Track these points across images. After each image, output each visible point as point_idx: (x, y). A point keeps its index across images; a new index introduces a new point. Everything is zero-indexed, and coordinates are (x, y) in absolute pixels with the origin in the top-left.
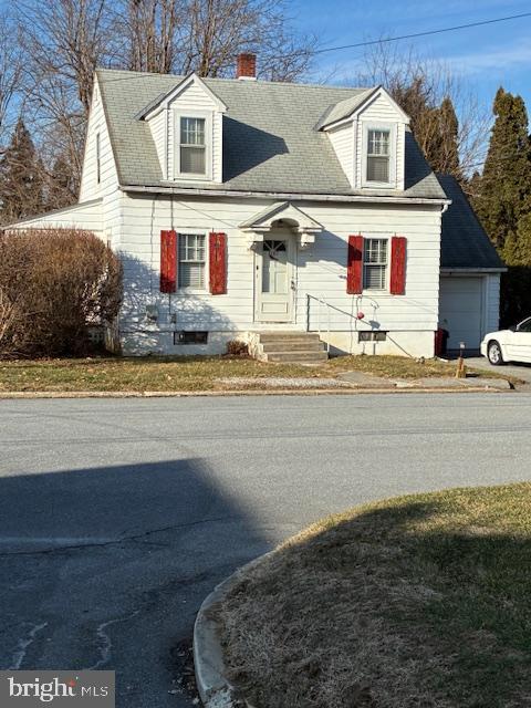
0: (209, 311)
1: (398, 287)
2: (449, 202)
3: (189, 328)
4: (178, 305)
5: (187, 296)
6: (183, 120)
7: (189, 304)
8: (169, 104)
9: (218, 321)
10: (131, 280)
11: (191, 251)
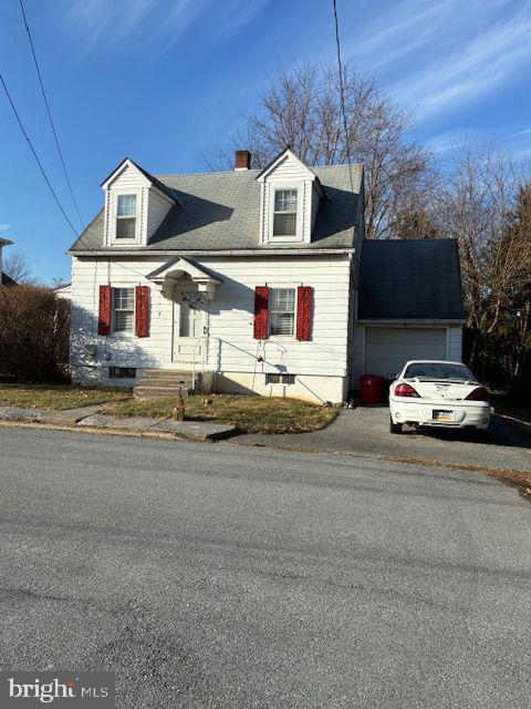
0: (139, 351)
1: (305, 333)
2: (353, 251)
3: (123, 365)
4: (114, 346)
5: (122, 339)
6: (120, 198)
7: (123, 345)
8: (109, 186)
9: (146, 360)
10: (80, 324)
11: (125, 302)
